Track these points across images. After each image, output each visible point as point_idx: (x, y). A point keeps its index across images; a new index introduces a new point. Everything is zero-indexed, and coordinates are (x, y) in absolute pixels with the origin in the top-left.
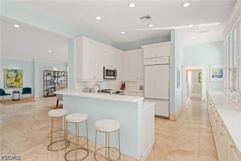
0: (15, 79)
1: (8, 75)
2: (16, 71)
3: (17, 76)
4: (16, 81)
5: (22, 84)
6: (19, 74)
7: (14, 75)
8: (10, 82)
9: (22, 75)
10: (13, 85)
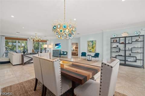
0: (92, 47)
1: (88, 44)
2: (92, 41)
3: (93, 44)
4: (92, 48)
5: (96, 50)
6: (94, 44)
7: (91, 44)
8: (90, 49)
9: (95, 44)
10: (91, 51)
